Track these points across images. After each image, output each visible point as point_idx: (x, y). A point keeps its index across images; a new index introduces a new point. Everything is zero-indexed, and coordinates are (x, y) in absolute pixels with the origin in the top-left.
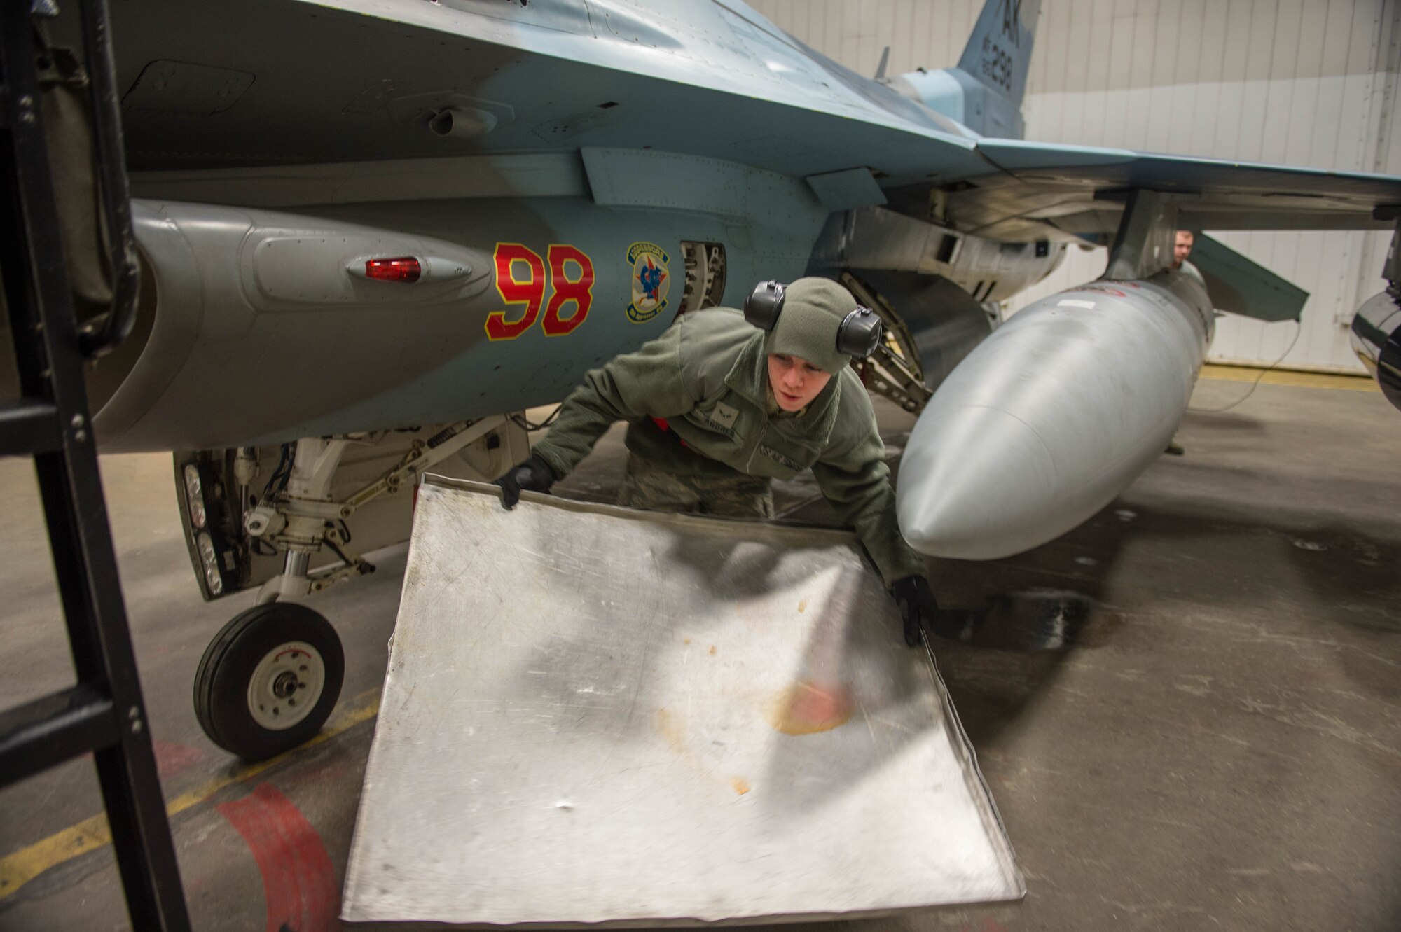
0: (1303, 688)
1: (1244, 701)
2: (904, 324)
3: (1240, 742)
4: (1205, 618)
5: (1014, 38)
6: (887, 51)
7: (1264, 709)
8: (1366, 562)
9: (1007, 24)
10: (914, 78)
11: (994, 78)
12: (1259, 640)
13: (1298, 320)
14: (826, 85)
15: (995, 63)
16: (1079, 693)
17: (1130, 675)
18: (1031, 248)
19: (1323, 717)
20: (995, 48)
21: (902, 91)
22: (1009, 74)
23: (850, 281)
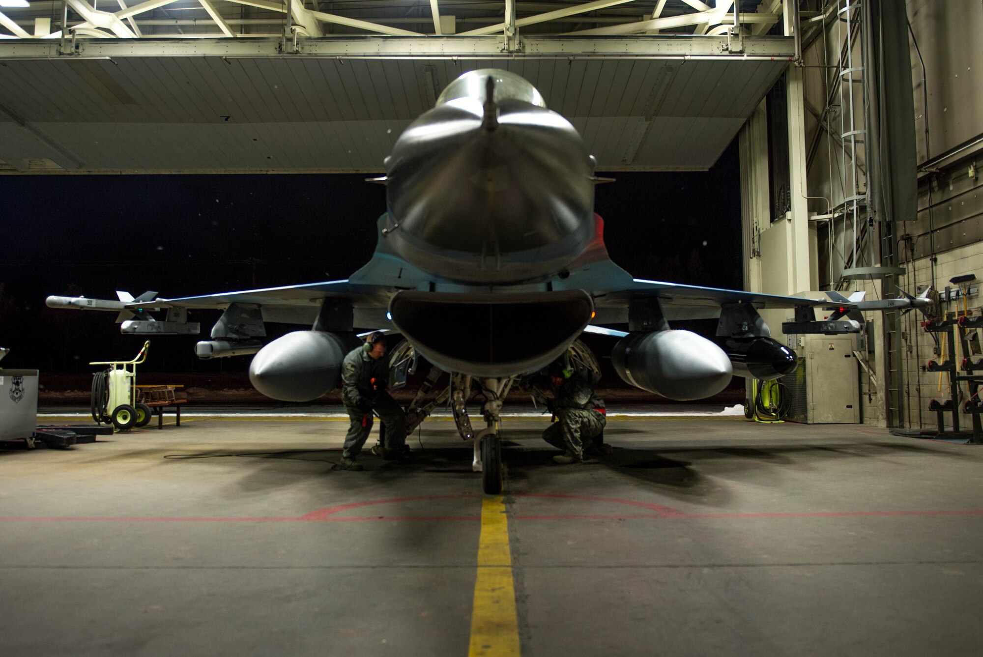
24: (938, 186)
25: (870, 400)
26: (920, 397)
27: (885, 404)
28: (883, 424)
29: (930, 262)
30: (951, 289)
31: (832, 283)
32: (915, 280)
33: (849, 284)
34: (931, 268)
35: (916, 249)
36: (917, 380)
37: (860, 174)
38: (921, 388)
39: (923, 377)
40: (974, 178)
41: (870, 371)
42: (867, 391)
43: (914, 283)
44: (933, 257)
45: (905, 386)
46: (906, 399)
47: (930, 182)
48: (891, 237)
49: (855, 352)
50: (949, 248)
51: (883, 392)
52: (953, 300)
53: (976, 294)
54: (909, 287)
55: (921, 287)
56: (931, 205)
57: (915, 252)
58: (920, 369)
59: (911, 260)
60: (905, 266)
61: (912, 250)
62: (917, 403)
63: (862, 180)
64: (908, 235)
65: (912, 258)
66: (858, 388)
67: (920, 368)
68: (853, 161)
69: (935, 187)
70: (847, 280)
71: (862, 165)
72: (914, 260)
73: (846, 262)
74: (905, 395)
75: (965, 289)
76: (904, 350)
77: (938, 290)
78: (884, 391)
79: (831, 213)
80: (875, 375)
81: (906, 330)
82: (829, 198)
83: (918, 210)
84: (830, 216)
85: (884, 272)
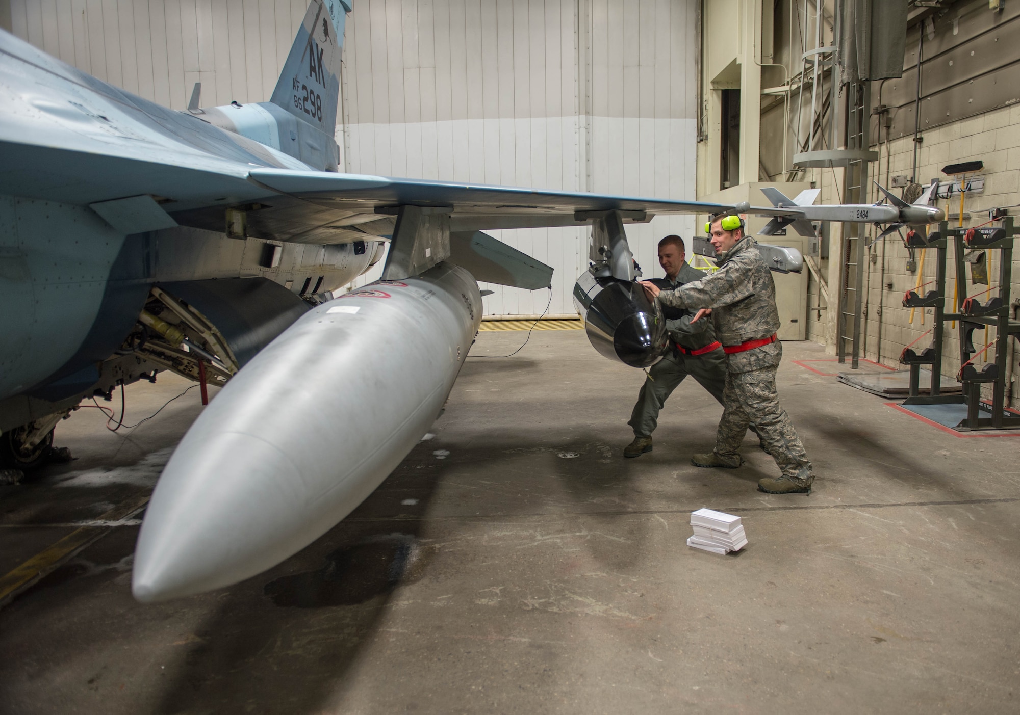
0: (566, 578)
1: (526, 601)
2: (217, 331)
3: (524, 640)
4: (497, 534)
5: (320, 79)
6: (198, 87)
7: (539, 604)
8: (604, 461)
9: (312, 69)
10: (229, 110)
11: (307, 111)
12: (536, 544)
13: (550, 288)
14: (104, 118)
15: (305, 99)
16: (400, 631)
17: (441, 601)
18: (351, 247)
19: (580, 599)
20: (304, 87)
21: (214, 121)
22: (319, 108)
23: (160, 295)
24: (934, 32)
25: (819, 316)
26: (881, 322)
27: (836, 327)
28: (832, 351)
29: (914, 142)
30: (941, 182)
31: (784, 172)
32: (888, 169)
33: (805, 172)
34: (913, 152)
35: (893, 126)
36: (880, 301)
37: (827, 28)
38: (883, 310)
39: (887, 297)
40: (998, 9)
41: (822, 281)
42: (816, 306)
43: (886, 173)
44: (918, 137)
45: (864, 305)
46: (863, 321)
47: (923, 27)
48: (862, 108)
49: (805, 257)
50: (944, 121)
51: (835, 312)
52: (943, 197)
53: (980, 190)
54: (879, 177)
55: (898, 178)
56: (921, 61)
57: (892, 130)
58: (884, 288)
59: (886, 141)
60: (876, 149)
61: (888, 127)
62: (876, 329)
63: (829, 37)
64: (885, 106)
65: (887, 138)
66: (806, 298)
67: (884, 285)
68: (818, 13)
69: (930, 33)
70: (802, 168)
71: (830, 17)
72: (889, 141)
73: (803, 145)
74: (863, 316)
75: (964, 182)
76: (866, 259)
77: (920, 183)
78: (836, 310)
79: (788, 84)
80: (827, 286)
81: (870, 235)
82: (787, 67)
83: (904, 69)
84: (787, 88)
85: (850, 157)
